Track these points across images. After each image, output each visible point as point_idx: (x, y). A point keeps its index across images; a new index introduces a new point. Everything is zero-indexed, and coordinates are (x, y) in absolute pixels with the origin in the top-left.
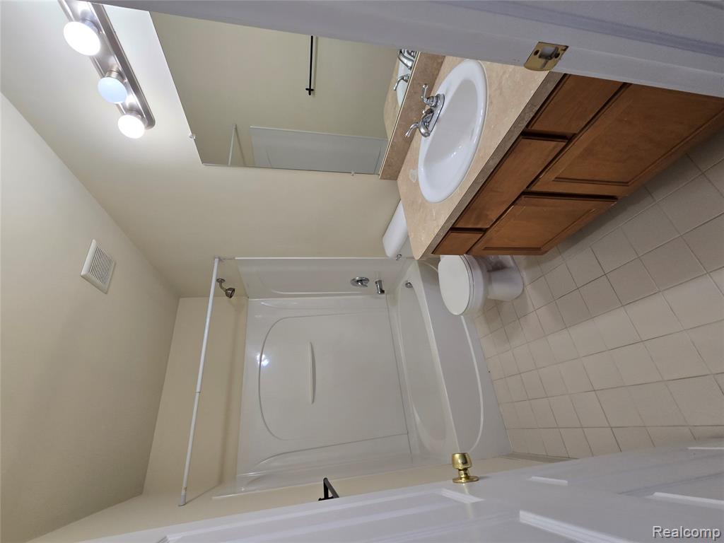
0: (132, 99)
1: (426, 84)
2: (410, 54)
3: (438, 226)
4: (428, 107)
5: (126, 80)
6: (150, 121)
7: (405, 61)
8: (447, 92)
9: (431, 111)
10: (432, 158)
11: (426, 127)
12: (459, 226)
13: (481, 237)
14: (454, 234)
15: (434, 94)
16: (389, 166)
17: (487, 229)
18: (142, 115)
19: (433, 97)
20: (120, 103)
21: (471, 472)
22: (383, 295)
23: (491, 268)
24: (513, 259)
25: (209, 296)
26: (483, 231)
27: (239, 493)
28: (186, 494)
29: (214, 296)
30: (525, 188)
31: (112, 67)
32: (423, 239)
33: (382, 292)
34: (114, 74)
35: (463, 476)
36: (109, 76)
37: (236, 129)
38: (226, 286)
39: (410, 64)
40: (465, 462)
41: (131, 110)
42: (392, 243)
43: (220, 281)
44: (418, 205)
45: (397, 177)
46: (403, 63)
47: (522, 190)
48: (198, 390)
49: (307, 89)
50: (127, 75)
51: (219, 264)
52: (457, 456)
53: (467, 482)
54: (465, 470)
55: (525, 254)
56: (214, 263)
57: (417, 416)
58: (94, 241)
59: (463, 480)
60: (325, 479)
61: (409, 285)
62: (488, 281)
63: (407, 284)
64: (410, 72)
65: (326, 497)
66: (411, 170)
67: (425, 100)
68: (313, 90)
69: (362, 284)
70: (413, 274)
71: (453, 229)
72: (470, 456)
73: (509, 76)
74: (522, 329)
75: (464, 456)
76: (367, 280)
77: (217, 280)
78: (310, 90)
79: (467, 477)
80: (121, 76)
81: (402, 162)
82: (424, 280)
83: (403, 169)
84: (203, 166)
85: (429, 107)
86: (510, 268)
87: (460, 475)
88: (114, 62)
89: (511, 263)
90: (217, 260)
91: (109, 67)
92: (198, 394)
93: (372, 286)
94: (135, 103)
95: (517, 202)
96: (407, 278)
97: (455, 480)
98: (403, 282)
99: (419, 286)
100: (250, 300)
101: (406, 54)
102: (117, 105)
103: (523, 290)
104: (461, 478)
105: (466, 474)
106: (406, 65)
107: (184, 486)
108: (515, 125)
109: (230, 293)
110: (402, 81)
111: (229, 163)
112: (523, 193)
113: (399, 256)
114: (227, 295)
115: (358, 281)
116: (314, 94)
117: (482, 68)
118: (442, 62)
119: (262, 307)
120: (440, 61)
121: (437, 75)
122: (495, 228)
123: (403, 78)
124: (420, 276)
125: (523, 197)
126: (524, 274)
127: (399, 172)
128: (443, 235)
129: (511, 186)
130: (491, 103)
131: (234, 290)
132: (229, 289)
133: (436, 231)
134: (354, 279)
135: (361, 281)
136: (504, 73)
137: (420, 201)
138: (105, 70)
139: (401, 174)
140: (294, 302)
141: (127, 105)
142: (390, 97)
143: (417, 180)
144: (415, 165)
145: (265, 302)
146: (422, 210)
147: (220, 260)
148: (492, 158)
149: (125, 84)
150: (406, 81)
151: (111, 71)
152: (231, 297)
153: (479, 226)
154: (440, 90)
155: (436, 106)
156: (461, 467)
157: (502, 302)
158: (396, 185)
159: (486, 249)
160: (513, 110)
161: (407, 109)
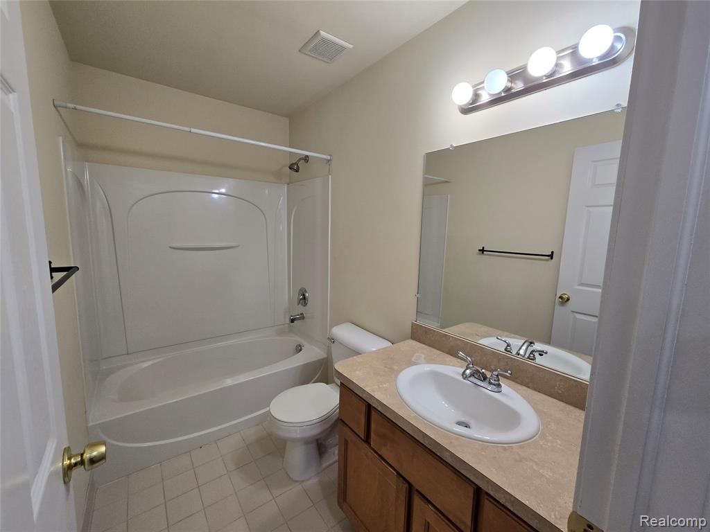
0: (485, 98)
1: (511, 374)
2: (531, 353)
3: (374, 391)
4: (488, 374)
5: (503, 94)
6: (466, 110)
7: (524, 348)
8: (504, 395)
9: (485, 378)
10: (440, 380)
11: (472, 375)
12: (373, 413)
13: (360, 437)
14: (364, 409)
15: (502, 382)
16: (426, 332)
17: (369, 444)
18: (471, 104)
19: (499, 380)
20: (485, 84)
21: (76, 472)
22: (288, 321)
23: (320, 442)
24: (335, 462)
25: (290, 147)
26: (367, 440)
27: (65, 166)
28: (69, 108)
29: (290, 152)
30: (417, 487)
31: (515, 84)
32: (357, 372)
33: (292, 321)
34: (509, 85)
35: (73, 461)
36: (508, 80)
37: (447, 182)
38: (301, 164)
39: (522, 352)
40: (93, 461)
41: (476, 96)
42: (346, 333)
43: (306, 159)
44: (392, 366)
45: (413, 339)
46: (522, 345)
47: (413, 484)
48: (193, 130)
49: (483, 248)
50: (508, 96)
51: (325, 159)
52: (103, 449)
53: (64, 469)
54: (82, 462)
55: (339, 477)
56: (325, 155)
57: (150, 363)
58: (351, 46)
59: (67, 462)
60: (77, 269)
61: (299, 349)
62: (307, 442)
63: (300, 346)
64: (514, 352)
65: (53, 270)
66: (423, 356)
67: (496, 373)
68: (483, 253)
69: (301, 299)
70: (312, 353)
71: (369, 408)
72: (99, 467)
73: (535, 470)
74: (252, 484)
75: (102, 458)
76: (305, 304)
77: (307, 156)
78: (482, 251)
79: (70, 467)
80: (507, 90)
81: (430, 345)
82: (306, 366)
83: (423, 345)
84: (424, 154)
85: (488, 376)
86: (320, 463)
87: (76, 455)
88: (519, 86)
89: (325, 464)
90: (329, 157)
91: (516, 80)
92: (188, 129)
93: (299, 309)
94: (482, 99)
95: (401, 479)
96: (307, 347)
97: (67, 450)
98: (302, 341)
99: (299, 360)
100: (286, 186)
101: (530, 349)
102: (483, 82)
103: (296, 481)
104: (70, 459)
105: (76, 464)
106: (520, 348)
107: (79, 107)
108: (489, 482)
109: (294, 168)
110: (506, 345)
111: (427, 176)
112: (410, 485)
113: (332, 340)
114: (292, 164)
115: (304, 295)
116: (479, 254)
117: (534, 436)
118: (529, 387)
119: (277, 197)
120: (530, 385)
121: (517, 382)
122: (370, 453)
123: (508, 345)
124: (308, 361)
125: (406, 485)
126: (315, 481)
127: (419, 342)
128: (364, 396)
129: (419, 475)
130: (505, 449)
131: (297, 171)
132: (298, 167)
133: (367, 389)
134: (306, 291)
135: (304, 298)
136: (537, 464)
137: (395, 367)
138: (512, 76)
139: (418, 343)
140: (283, 227)
141: (479, 92)
142: (485, 329)
143: (415, 364)
144: (430, 361)
145: (283, 201)
146: (386, 369)
147: (329, 161)
148: (453, 455)
149: (500, 93)
150: (506, 350)
151: (511, 82)
152: (290, 168)
153: (373, 435)
154: (505, 387)
155: (490, 383)
156: (87, 456)
157: (283, 457)
158: (408, 339)
159: (346, 442)
160: (505, 479)
161: (482, 350)
